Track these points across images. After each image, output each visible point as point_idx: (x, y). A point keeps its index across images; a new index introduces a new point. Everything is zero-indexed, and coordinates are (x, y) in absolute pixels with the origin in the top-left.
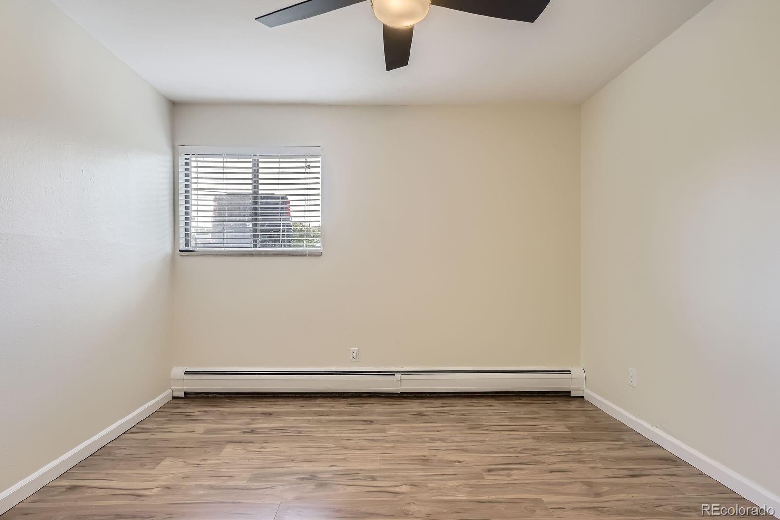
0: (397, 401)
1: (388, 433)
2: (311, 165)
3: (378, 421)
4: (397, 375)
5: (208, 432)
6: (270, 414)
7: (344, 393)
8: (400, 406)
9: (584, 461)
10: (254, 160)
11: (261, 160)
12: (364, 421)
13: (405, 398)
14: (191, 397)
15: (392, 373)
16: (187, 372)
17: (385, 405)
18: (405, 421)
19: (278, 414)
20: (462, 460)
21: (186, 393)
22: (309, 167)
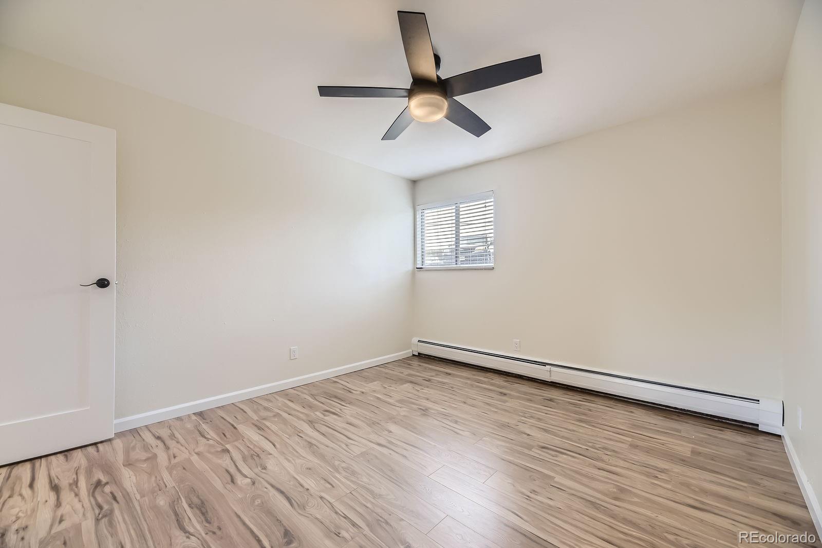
0: (544, 388)
1: (507, 404)
2: (487, 205)
3: (510, 394)
4: (548, 367)
5: (409, 375)
6: (450, 374)
7: (509, 373)
8: (543, 391)
9: (657, 477)
10: (456, 207)
11: (461, 206)
12: (501, 393)
13: (556, 387)
14: (421, 356)
15: (544, 364)
16: (419, 341)
17: (532, 388)
18: (531, 401)
19: (454, 375)
20: (532, 435)
21: (419, 353)
22: (486, 207)
